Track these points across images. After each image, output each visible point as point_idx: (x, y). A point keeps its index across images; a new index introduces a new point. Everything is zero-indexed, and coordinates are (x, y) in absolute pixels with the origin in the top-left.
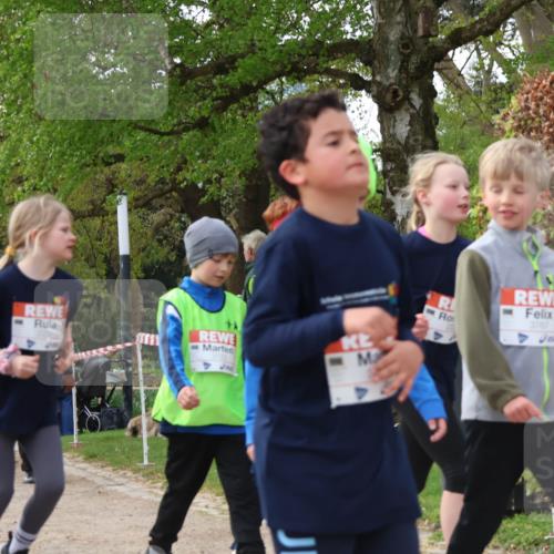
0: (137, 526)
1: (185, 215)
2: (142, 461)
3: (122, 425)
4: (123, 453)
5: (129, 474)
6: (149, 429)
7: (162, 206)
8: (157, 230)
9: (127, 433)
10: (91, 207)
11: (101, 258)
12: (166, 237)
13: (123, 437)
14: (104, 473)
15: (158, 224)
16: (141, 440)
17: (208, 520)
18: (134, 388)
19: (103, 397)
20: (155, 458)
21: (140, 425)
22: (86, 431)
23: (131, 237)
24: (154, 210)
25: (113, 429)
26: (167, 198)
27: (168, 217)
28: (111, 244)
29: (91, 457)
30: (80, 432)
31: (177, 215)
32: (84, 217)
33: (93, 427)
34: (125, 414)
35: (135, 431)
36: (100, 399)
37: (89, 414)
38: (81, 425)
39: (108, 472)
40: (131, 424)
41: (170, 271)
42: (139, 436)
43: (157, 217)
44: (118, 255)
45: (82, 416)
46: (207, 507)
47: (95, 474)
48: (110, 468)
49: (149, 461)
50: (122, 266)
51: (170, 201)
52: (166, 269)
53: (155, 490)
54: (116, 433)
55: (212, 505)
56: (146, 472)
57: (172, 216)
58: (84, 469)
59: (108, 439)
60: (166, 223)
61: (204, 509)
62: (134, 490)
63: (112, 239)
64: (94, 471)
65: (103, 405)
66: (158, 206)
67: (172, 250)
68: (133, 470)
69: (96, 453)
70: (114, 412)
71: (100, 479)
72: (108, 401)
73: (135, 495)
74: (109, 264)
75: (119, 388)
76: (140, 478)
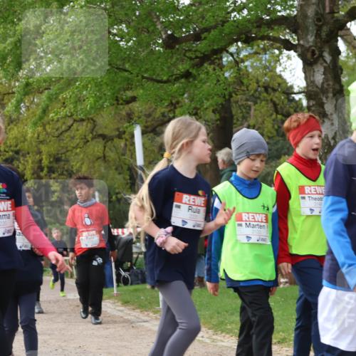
2: (159, 306)
3: (144, 281)
4: (146, 300)
5: (151, 314)
11: (125, 167)
13: (146, 289)
14: (134, 314)
19: (131, 262)
22: (122, 285)
25: (138, 284)
29: (126, 303)
30: (118, 286)
33: (126, 282)
36: (129, 263)
37: (123, 273)
38: (118, 281)
39: (137, 313)
45: (118, 275)
47: (129, 314)
48: (139, 310)
54: (140, 286)
59: (136, 290)
64: (129, 312)
65: (131, 267)
66: (160, 131)
68: (153, 312)
69: (129, 299)
70: (139, 272)
71: (133, 318)
72: (135, 265)
73: (155, 328)
74: (131, 172)
75: (141, 256)
76: (158, 317)
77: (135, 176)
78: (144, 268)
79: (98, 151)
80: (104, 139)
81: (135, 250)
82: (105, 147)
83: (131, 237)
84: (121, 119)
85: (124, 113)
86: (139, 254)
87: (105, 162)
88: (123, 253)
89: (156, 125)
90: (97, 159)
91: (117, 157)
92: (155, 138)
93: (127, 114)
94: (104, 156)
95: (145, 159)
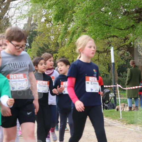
0: (120, 135)
1: (128, 52)
2: (120, 117)
3: (114, 108)
4: (115, 115)
5: (117, 121)
6: (121, 109)
7: (122, 50)
8: (121, 56)
9: (116, 110)
10: (104, 50)
11: (107, 63)
12: (123, 58)
13: (114, 111)
14: (110, 121)
15: (121, 54)
16: (120, 112)
17: (139, 133)
18: (117, 98)
19: (109, 100)
20: (124, 117)
21: (119, 108)
22: (105, 109)
23: (114, 58)
24: (120, 50)
25: (111, 109)
26: (123, 47)
27: (124, 52)
28: (109, 60)
30: (103, 110)
31: (126, 52)
32: (102, 53)
34: (115, 105)
35: (118, 110)
36: (108, 101)
37: (106, 105)
38: (103, 108)
39: (111, 120)
40: (116, 108)
41: (124, 67)
43: (121, 52)
44: (111, 63)
45: (104, 105)
47: (108, 121)
48: (112, 119)
49: (122, 117)
50: (112, 65)
51: (124, 48)
52: (124, 66)
53: (124, 125)
54: (112, 110)
56: (121, 120)
57: (125, 52)
59: (111, 112)
60: (124, 54)
61: (137, 131)
62: (118, 125)
63: (110, 59)
64: (108, 120)
65: (109, 103)
66: (121, 49)
67: (125, 61)
68: (118, 120)
69: (108, 115)
70: (112, 104)
71: (109, 122)
72: (110, 102)
73: (119, 126)
74: (109, 65)
75: (113, 98)
76: (120, 122)
77: (111, 67)
78: (114, 103)
79: (96, 57)
80: (98, 53)
81: (110, 96)
82: (99, 56)
83: (109, 91)
84: (105, 45)
85: (107, 42)
86: (112, 97)
87: (99, 61)
88: (106, 97)
89: (119, 47)
90: (95, 61)
91: (103, 59)
92: (119, 52)
93: (108, 43)
94: (98, 59)
95: (115, 60)
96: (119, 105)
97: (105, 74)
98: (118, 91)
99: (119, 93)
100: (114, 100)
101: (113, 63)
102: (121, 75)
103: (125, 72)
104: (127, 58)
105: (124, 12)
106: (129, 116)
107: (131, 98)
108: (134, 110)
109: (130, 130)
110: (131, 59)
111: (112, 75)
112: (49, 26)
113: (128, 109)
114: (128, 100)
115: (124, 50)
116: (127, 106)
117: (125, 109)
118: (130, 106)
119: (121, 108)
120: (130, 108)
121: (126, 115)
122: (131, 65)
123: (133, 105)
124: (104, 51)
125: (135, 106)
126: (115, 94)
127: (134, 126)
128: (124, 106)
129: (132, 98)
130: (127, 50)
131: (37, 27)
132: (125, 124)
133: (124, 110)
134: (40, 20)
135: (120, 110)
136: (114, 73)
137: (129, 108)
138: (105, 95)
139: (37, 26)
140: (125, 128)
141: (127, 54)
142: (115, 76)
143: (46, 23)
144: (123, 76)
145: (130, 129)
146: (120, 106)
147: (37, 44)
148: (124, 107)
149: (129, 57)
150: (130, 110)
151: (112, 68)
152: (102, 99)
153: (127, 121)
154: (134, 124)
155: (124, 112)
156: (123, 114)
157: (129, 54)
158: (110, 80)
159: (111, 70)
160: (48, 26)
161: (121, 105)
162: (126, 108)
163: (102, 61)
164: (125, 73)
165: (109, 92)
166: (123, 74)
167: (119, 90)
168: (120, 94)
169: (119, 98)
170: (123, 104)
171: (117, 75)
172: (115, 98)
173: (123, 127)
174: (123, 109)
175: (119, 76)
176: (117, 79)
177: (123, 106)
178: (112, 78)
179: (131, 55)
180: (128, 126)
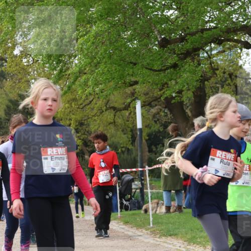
1: (167, 109)
2: (150, 225)
3: (140, 208)
4: (141, 221)
5: (144, 231)
6: (152, 210)
7: (156, 105)
8: (154, 116)
9: (142, 212)
11: (129, 129)
12: (158, 120)
13: (141, 213)
14: (132, 230)
15: (154, 114)
16: (149, 215)
18: (145, 191)
19: (131, 194)
20: (156, 223)
21: (149, 208)
22: (124, 210)
23: (142, 120)
24: (153, 107)
25: (135, 210)
26: (159, 102)
27: (159, 110)
28: (133, 123)
29: (126, 223)
30: (121, 211)
31: (163, 109)
32: (121, 110)
33: (127, 208)
34: (141, 203)
35: (146, 211)
36: (129, 196)
37: (125, 202)
38: (121, 208)
40: (144, 207)
42: (148, 213)
43: (154, 111)
44: (136, 128)
45: (122, 204)
46: (180, 247)
47: (129, 231)
48: (135, 228)
49: (153, 225)
50: (139, 133)
51: (160, 103)
52: (158, 135)
54: (137, 212)
55: (182, 246)
56: (152, 230)
57: (161, 110)
58: (123, 228)
59: (134, 214)
60: (158, 113)
61: (179, 248)
62: (146, 238)
63: (134, 121)
64: (128, 229)
65: (131, 198)
66: (154, 105)
67: (161, 126)
68: (145, 229)
69: (129, 220)
71: (131, 233)
72: (133, 197)
73: (146, 240)
74: (132, 133)
75: (138, 191)
76: (149, 233)
77: (135, 136)
78: (140, 199)
79: (110, 118)
80: (114, 110)
81: (133, 186)
82: (115, 116)
83: (131, 177)
84: (127, 97)
85: (129, 92)
86: (137, 189)
87: (115, 126)
88: (126, 189)
89: (151, 100)
90: (109, 124)
91: (123, 122)
92: (150, 109)
93: (131, 93)
94: (115, 122)
95: (142, 124)
96: (148, 202)
97: (126, 148)
98: (148, 179)
99: (148, 182)
100: (140, 195)
101: (140, 129)
102: (154, 149)
103: (160, 145)
104: (164, 120)
105: (159, 39)
106: (166, 223)
107: (170, 191)
108: (174, 212)
109: (166, 248)
110: (171, 122)
111: (137, 150)
112: (28, 61)
113: (163, 209)
114: (165, 194)
115: (160, 107)
116: (163, 204)
117: (158, 209)
118: (167, 205)
119: (152, 207)
120: (168, 208)
121: (160, 220)
122: (171, 133)
123: (172, 203)
124: (125, 107)
125: (176, 205)
126: (142, 184)
127: (172, 240)
128: (158, 204)
129: (172, 191)
130: (164, 106)
131: (6, 64)
132: (158, 236)
133: (158, 212)
134: (12, 52)
135: (151, 212)
136: (141, 147)
137: (166, 209)
138: (125, 184)
139: (6, 61)
140: (158, 243)
141: (165, 113)
142: (142, 152)
143: (22, 57)
144: (158, 152)
145: (166, 245)
146: (150, 205)
147: (6, 94)
148: (158, 206)
149: (168, 119)
150: (167, 212)
151: (138, 138)
152: (118, 192)
153: (161, 231)
154: (173, 237)
155: (157, 215)
156: (154, 218)
157: (169, 113)
158: (135, 158)
159: (136, 141)
160: (25, 62)
161: (152, 204)
162: (161, 208)
163: (121, 125)
164: (161, 147)
165: (133, 180)
166: (157, 148)
167: (149, 176)
168: (150, 184)
169: (149, 191)
170: (156, 201)
171: (147, 149)
172: (142, 190)
173: (155, 242)
174: (154, 210)
175: (150, 151)
176: (146, 158)
177: (156, 205)
178: (137, 155)
179: (171, 115)
180: (164, 239)
